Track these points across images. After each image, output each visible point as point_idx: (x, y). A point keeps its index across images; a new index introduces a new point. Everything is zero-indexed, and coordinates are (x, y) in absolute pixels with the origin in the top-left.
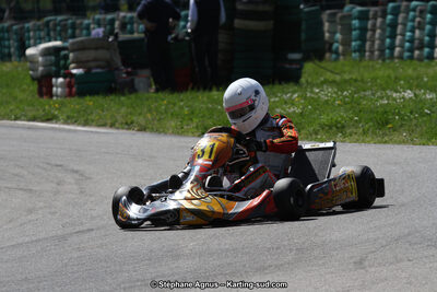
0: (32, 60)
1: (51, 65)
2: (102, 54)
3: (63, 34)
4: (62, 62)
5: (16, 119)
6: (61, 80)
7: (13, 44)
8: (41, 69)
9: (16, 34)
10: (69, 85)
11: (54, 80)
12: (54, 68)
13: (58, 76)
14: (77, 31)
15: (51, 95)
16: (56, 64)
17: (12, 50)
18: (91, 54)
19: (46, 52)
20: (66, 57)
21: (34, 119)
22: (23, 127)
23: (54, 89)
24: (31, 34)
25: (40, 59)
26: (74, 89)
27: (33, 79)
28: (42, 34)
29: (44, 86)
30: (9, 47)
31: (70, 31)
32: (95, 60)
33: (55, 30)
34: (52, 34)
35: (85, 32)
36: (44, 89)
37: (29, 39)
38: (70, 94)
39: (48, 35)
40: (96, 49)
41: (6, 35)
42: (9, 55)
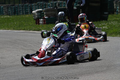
0: (34, 14)
1: (39, 16)
2: (53, 12)
3: (42, 7)
4: (42, 15)
5: (30, 30)
6: (42, 19)
7: (29, 10)
8: (36, 16)
9: (30, 7)
10: (44, 21)
11: (40, 20)
12: (40, 16)
14: (46, 6)
15: (39, 24)
16: (41, 15)
17: (29, 11)
19: (38, 12)
20: (43, 13)
21: (35, 30)
22: (32, 33)
23: (40, 22)
24: (34, 7)
25: (36, 14)
26: (45, 22)
27: (34, 19)
28: (37, 7)
30: (28, 11)
31: (44, 6)
32: (51, 14)
33: (40, 6)
34: (39, 7)
35: (48, 6)
36: (37, 22)
37: (33, 8)
38: (44, 24)
39: (38, 7)
40: (51, 11)
41: (27, 7)
42: (28, 13)
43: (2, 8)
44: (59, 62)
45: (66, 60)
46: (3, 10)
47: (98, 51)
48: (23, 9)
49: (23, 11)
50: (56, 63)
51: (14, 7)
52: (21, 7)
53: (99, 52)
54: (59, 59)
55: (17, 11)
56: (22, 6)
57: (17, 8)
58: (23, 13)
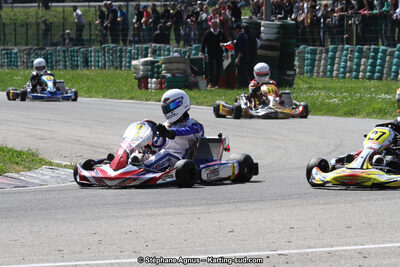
0: (136, 68)
1: (148, 71)
2: (181, 66)
4: (156, 70)
6: (154, 80)
7: (80, 60)
8: (141, 73)
9: (82, 53)
10: (161, 83)
11: (149, 80)
12: (150, 73)
13: (152, 77)
15: (147, 88)
16: (152, 70)
17: (79, 63)
18: (175, 66)
19: (145, 64)
20: (159, 67)
23: (150, 85)
25: (141, 67)
26: (164, 85)
27: (136, 79)
29: (143, 83)
30: (77, 61)
32: (178, 69)
36: (142, 85)
38: (161, 88)
41: (76, 54)
42: (77, 66)
43: (16, 54)
44: (158, 182)
45: (174, 179)
46: (17, 58)
47: (255, 161)
48: (65, 57)
49: (65, 62)
50: (150, 184)
51: (43, 52)
52: (62, 54)
53: (257, 164)
54: (158, 175)
55: (52, 62)
56: (64, 52)
57: (51, 54)
58: (65, 67)
